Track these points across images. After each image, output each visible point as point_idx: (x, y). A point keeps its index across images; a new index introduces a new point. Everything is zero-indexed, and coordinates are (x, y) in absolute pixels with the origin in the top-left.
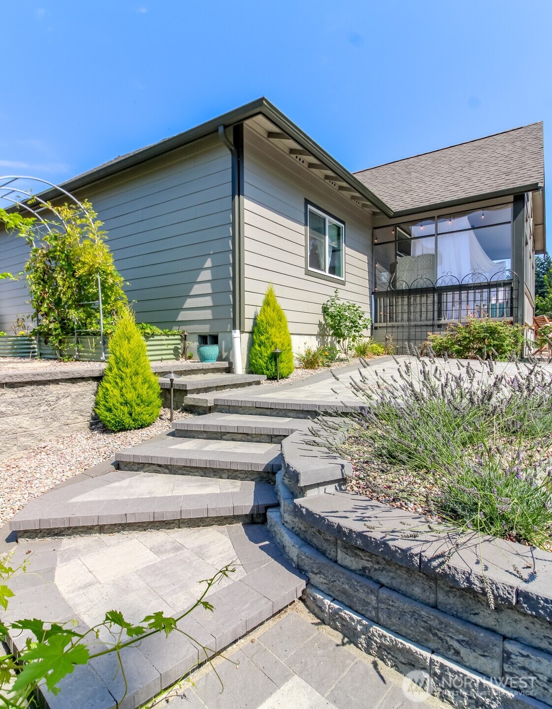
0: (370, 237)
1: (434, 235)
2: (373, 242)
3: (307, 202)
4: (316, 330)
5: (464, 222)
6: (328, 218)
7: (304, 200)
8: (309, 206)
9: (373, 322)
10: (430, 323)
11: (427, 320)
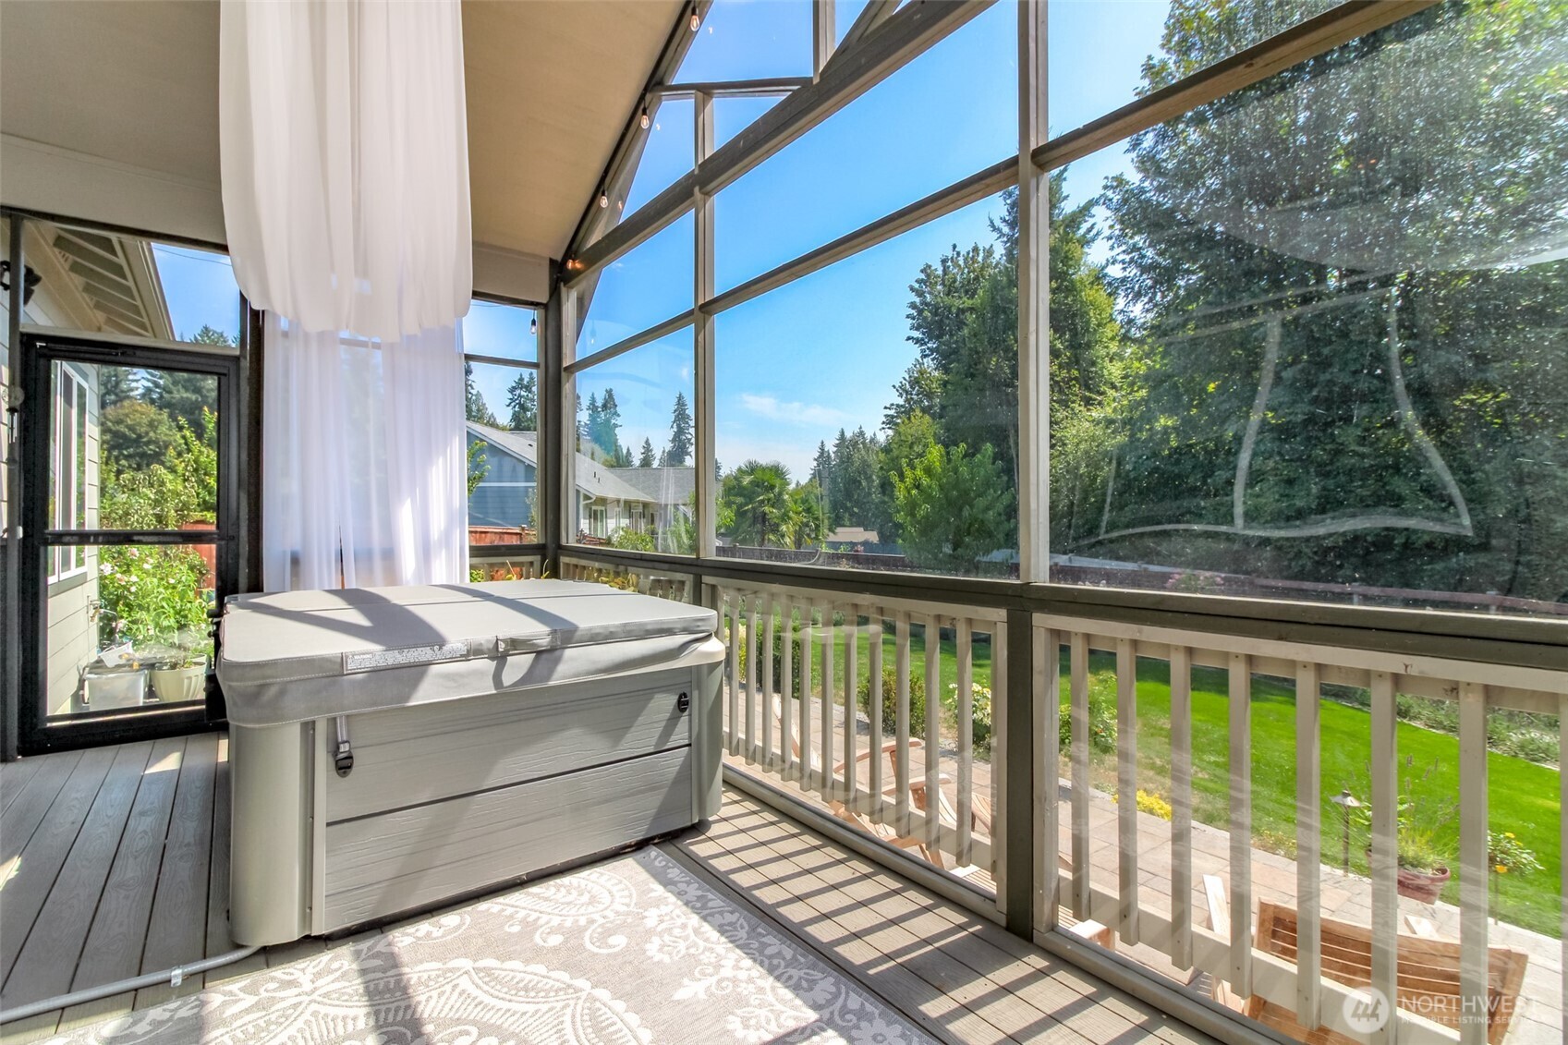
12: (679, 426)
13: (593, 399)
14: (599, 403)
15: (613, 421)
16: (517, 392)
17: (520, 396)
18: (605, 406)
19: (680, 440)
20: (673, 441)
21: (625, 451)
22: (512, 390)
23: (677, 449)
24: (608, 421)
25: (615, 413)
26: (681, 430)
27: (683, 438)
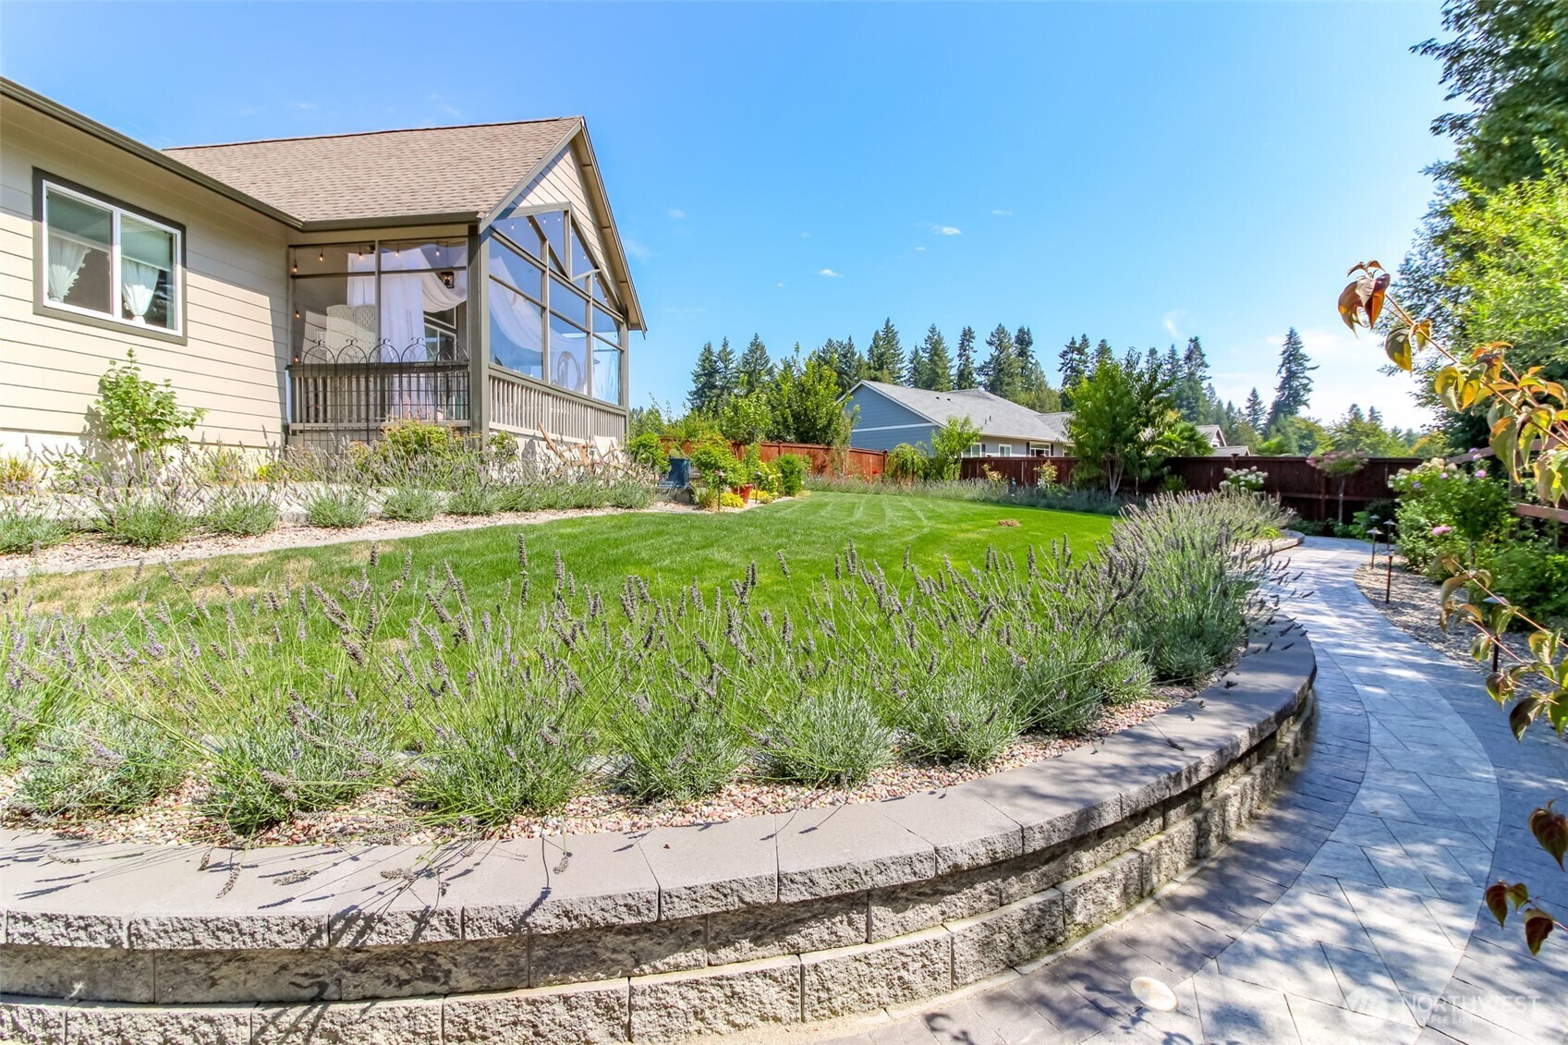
0: (282, 262)
1: (372, 273)
2: (288, 270)
3: (39, 175)
4: (80, 424)
5: (415, 257)
6: (118, 213)
7: (31, 171)
8: (46, 184)
9: (290, 420)
10: (363, 425)
11: (359, 421)
12: (1289, 370)
13: (1173, 352)
14: (1181, 354)
15: (1199, 374)
16: (1069, 356)
17: (1072, 360)
18: (1188, 358)
19: (1291, 388)
20: (1282, 388)
21: (1225, 406)
22: (1063, 355)
23: (1287, 398)
24: (1192, 374)
25: (1202, 364)
26: (1291, 375)
27: (1295, 384)
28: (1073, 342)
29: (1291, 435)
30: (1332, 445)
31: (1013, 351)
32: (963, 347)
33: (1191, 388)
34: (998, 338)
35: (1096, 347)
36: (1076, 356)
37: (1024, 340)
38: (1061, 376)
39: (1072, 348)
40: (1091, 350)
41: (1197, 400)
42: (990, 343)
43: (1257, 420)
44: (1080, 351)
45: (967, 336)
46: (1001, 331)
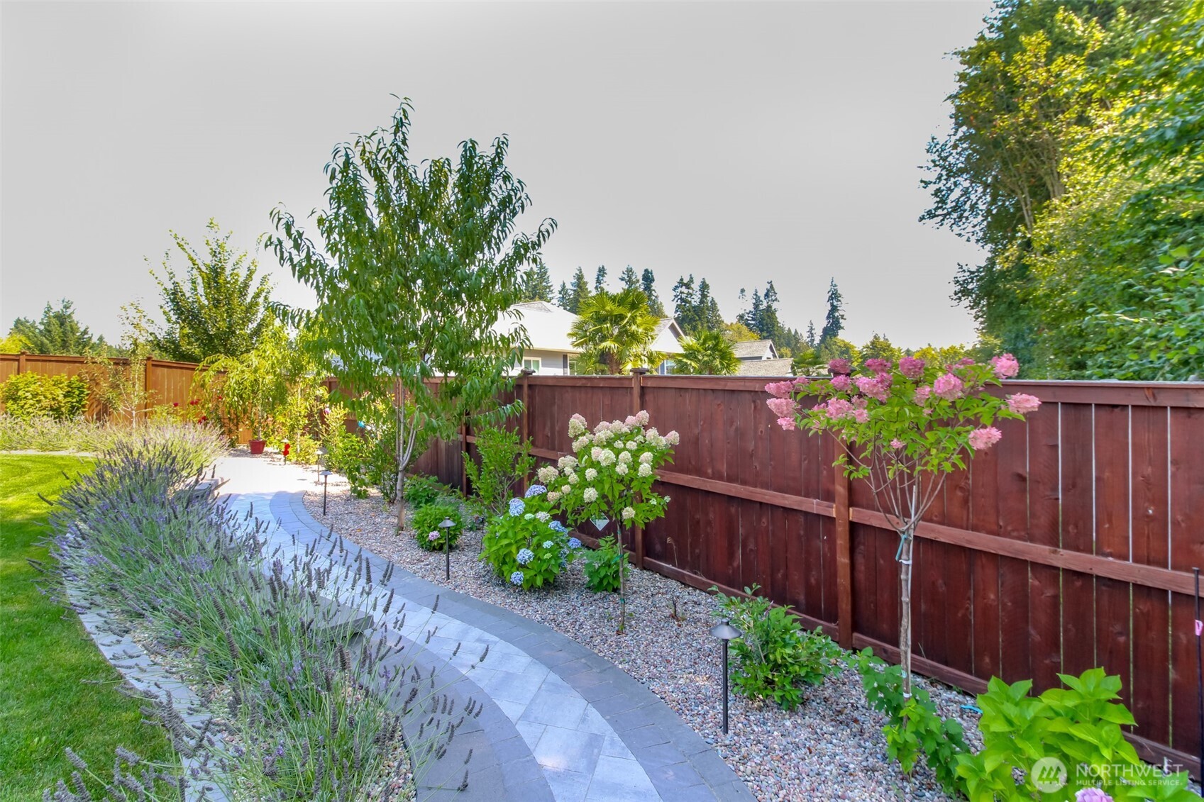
12: (832, 305)
13: (756, 292)
14: (762, 294)
15: (774, 306)
16: (680, 290)
17: (681, 293)
18: (767, 295)
19: (834, 317)
20: (828, 317)
21: (793, 332)
22: (675, 289)
23: (832, 325)
24: (769, 307)
25: (776, 299)
26: (834, 309)
27: (836, 314)
28: (682, 280)
29: (834, 350)
30: (861, 358)
31: (640, 286)
32: (598, 281)
33: (769, 317)
34: (628, 276)
35: (700, 283)
36: (684, 289)
37: (648, 278)
38: (674, 305)
39: (681, 283)
40: (696, 286)
41: (773, 326)
42: (622, 279)
43: (813, 340)
44: (688, 286)
45: (602, 272)
46: (630, 271)
